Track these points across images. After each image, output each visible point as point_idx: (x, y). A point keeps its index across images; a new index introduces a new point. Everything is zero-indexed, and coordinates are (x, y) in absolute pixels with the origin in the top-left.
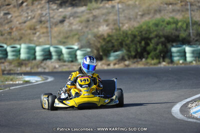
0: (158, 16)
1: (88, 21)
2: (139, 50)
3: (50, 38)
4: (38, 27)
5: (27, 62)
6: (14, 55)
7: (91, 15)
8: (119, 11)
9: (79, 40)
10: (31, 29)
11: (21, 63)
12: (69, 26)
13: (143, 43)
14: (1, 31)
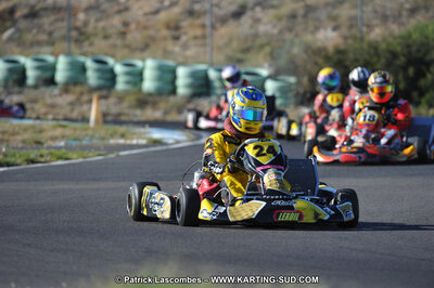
1: (293, 16)
2: (402, 86)
3: (208, 49)
4: (184, 24)
5: (157, 99)
6: (128, 83)
7: (301, 4)
9: (272, 57)
10: (168, 27)
11: (143, 101)
12: (251, 27)
13: (411, 71)
14: (104, 29)
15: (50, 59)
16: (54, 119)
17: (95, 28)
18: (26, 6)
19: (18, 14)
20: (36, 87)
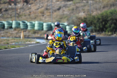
0: (113, 8)
1: (73, 9)
2: (101, 27)
3: (51, 18)
4: (45, 12)
5: (38, 31)
6: (31, 27)
7: (75, 6)
8: (91, 5)
9: (68, 20)
10: (41, 13)
11: (35, 32)
12: (62, 12)
13: (103, 23)
14: (24, 14)
15: (11, 22)
16: (12, 37)
17: (22, 13)
18: (5, 8)
19: (2, 10)
20: (7, 29)
